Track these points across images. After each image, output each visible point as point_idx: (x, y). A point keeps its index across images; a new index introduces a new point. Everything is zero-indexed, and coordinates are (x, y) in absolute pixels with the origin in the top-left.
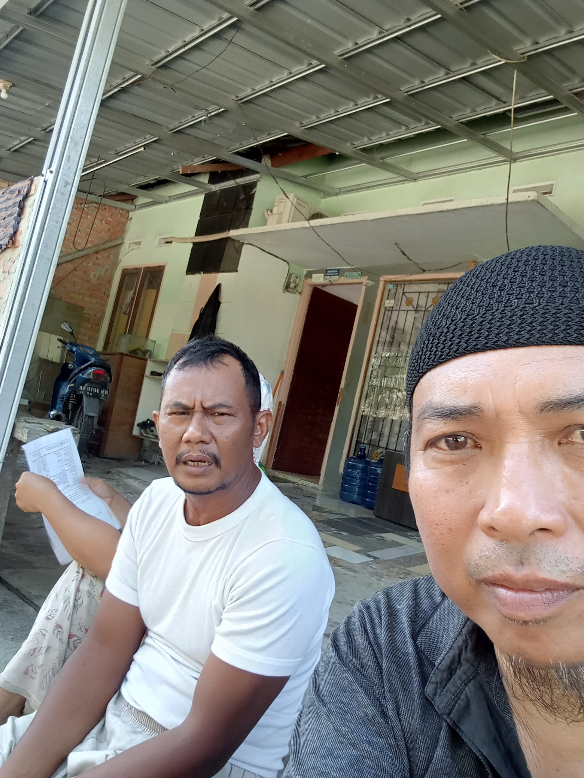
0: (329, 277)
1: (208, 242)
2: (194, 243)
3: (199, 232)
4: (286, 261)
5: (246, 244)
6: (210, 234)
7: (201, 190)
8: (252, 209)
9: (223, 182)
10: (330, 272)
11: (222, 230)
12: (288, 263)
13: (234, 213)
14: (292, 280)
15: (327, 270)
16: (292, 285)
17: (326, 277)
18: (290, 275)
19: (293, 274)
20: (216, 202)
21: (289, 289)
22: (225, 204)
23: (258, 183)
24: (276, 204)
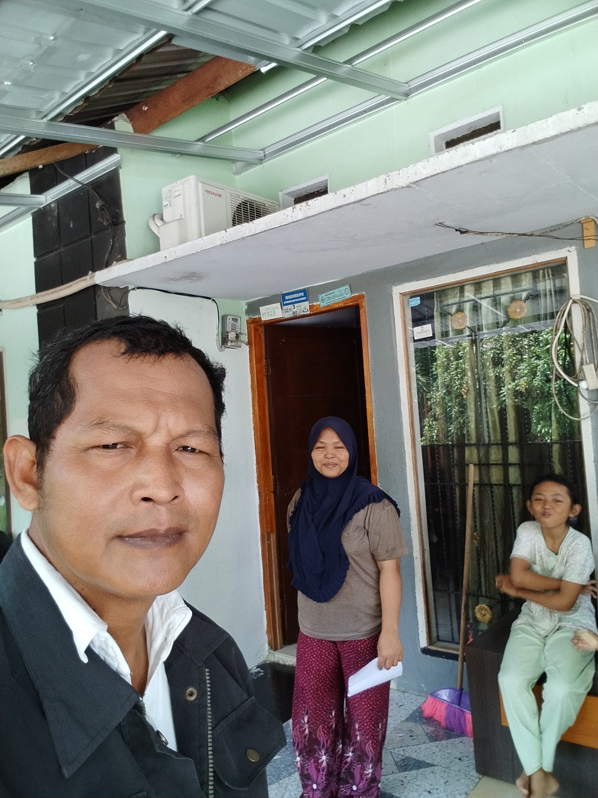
0: (290, 306)
1: (63, 299)
2: (39, 306)
3: (41, 285)
4: (210, 298)
5: (134, 289)
6: (62, 284)
7: (23, 209)
8: (123, 222)
9: (57, 185)
10: (291, 297)
11: (81, 273)
12: (213, 300)
13: (93, 237)
14: (229, 329)
15: (284, 295)
16: (232, 336)
17: (285, 307)
18: (223, 319)
19: (227, 316)
20: (54, 224)
21: (229, 344)
22: (71, 225)
23: (121, 171)
24: (165, 204)
